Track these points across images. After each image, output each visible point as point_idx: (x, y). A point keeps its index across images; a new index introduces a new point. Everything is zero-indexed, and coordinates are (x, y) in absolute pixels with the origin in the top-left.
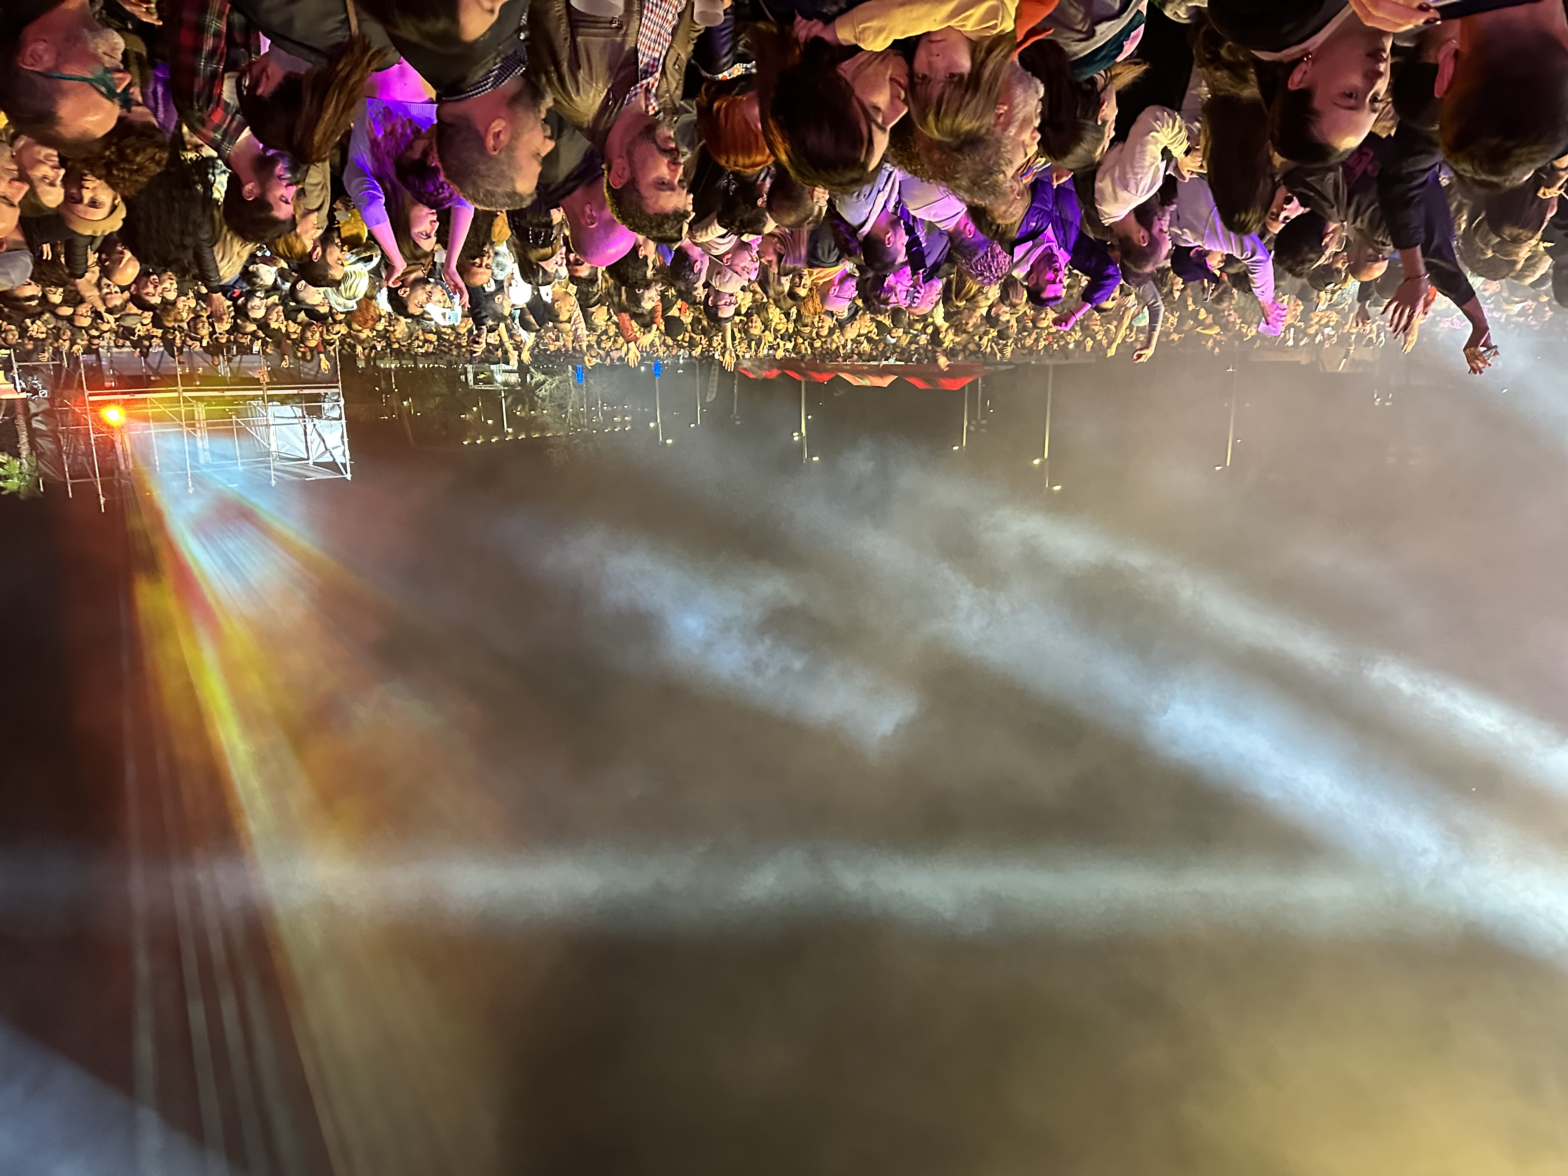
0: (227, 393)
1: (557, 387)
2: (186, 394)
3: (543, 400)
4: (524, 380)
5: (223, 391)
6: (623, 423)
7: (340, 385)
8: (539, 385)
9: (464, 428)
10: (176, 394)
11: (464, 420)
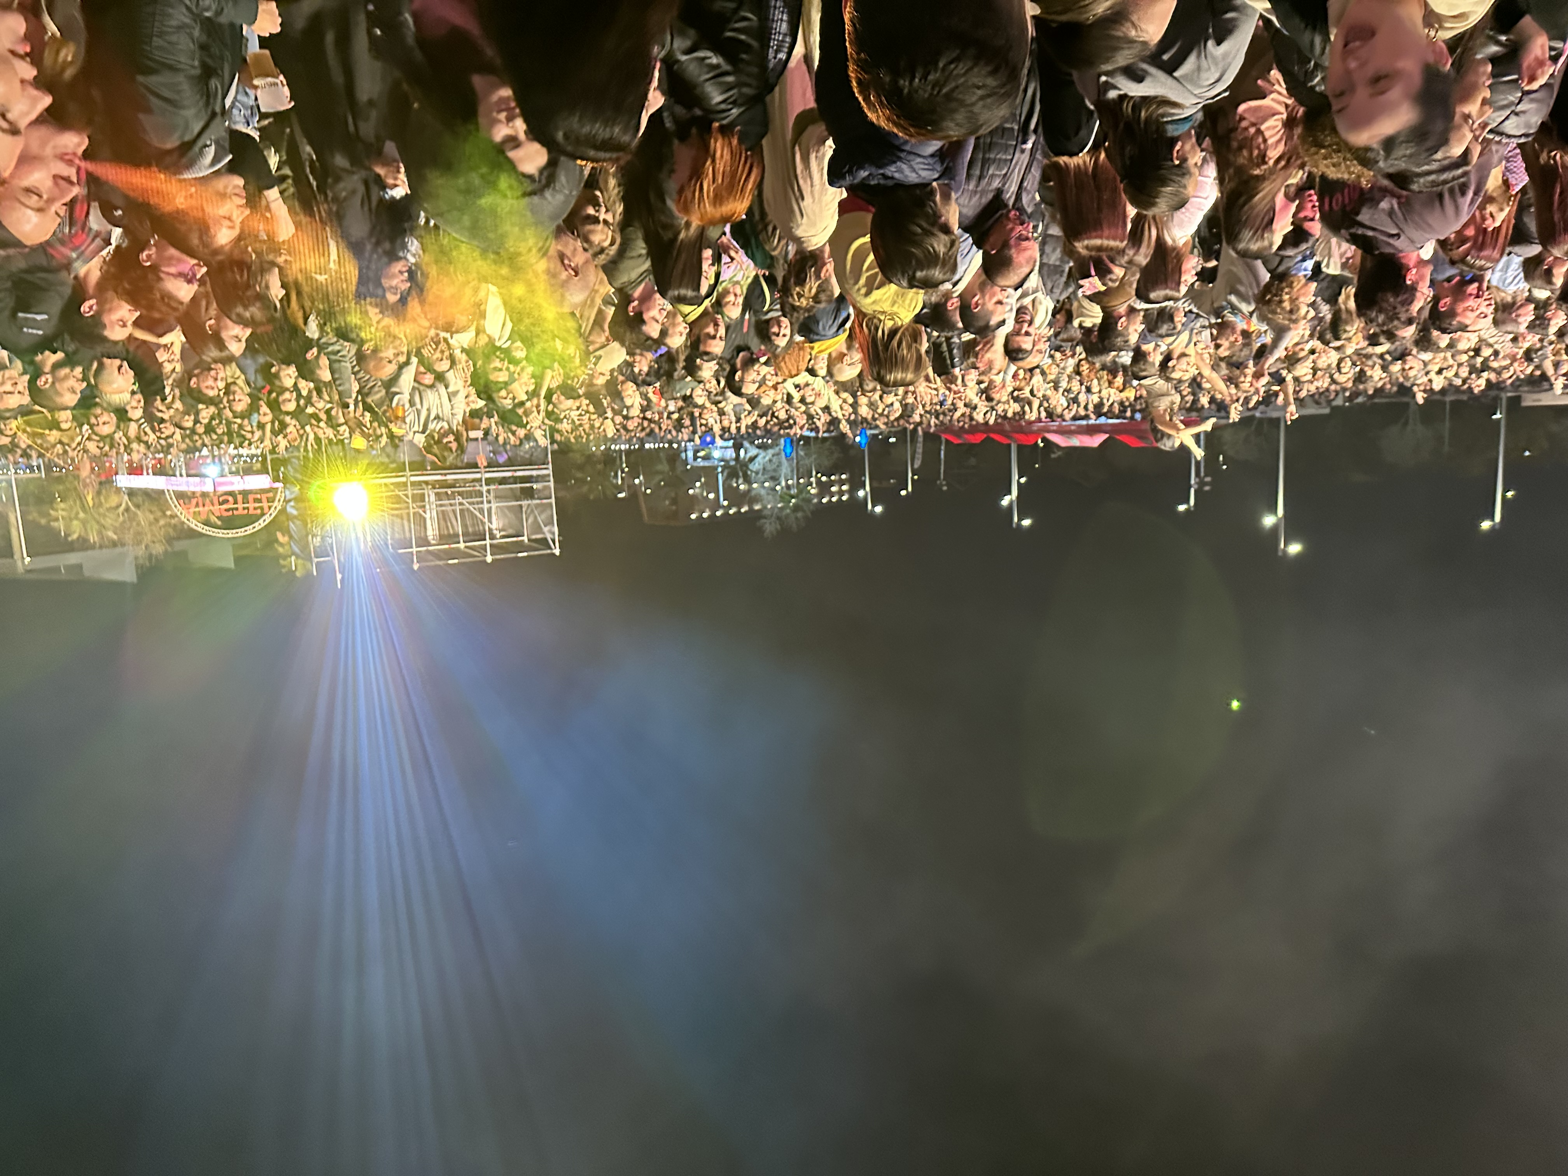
0: (449, 477)
1: (770, 461)
2: (413, 479)
3: (757, 473)
4: (738, 455)
5: (445, 475)
6: (841, 493)
7: (550, 466)
8: (752, 459)
9: (694, 503)
10: (403, 479)
11: (693, 496)
